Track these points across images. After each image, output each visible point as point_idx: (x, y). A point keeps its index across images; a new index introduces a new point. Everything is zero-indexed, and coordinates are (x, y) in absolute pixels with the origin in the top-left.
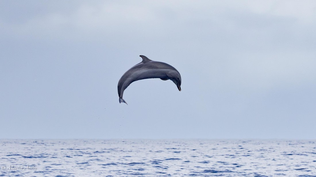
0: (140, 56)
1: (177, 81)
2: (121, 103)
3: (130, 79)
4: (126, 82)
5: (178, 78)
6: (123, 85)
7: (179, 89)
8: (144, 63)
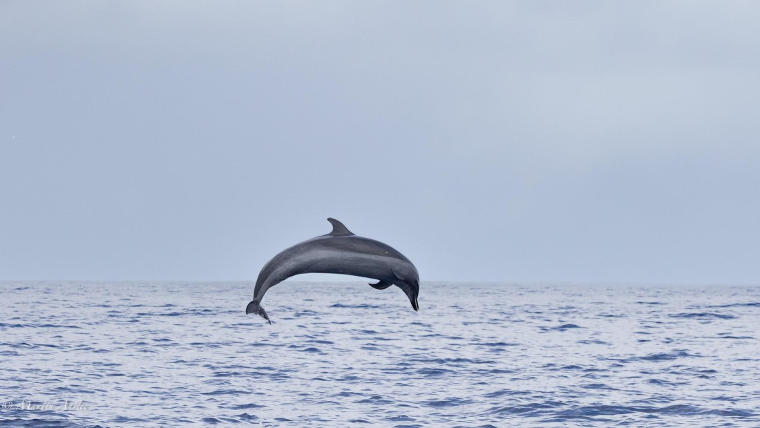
7: (415, 309)
8: (335, 236)
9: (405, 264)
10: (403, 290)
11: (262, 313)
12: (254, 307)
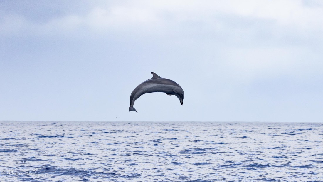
0: (151, 73)
1: (181, 96)
2: (130, 111)
3: (141, 91)
4: (137, 94)
5: (182, 94)
6: (135, 96)
7: (182, 104)
8: (154, 79)
9: (179, 88)
10: (178, 97)
11: (135, 110)
12: (132, 109)
